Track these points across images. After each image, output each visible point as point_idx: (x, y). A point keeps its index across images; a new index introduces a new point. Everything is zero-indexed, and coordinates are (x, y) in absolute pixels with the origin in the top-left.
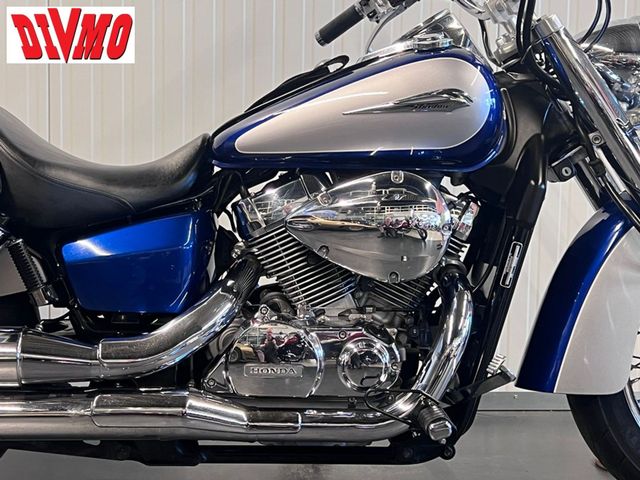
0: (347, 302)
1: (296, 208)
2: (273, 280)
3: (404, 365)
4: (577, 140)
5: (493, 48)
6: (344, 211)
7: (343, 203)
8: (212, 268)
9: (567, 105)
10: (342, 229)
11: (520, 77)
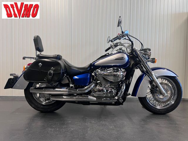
0: (109, 84)
1: (102, 72)
2: (99, 82)
3: (116, 93)
4: (139, 64)
5: (128, 52)
6: (109, 73)
7: (108, 72)
8: (92, 80)
9: (138, 59)
10: (108, 75)
11: (131, 56)
